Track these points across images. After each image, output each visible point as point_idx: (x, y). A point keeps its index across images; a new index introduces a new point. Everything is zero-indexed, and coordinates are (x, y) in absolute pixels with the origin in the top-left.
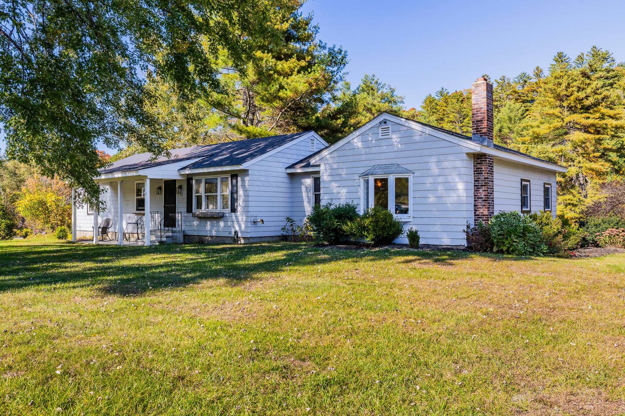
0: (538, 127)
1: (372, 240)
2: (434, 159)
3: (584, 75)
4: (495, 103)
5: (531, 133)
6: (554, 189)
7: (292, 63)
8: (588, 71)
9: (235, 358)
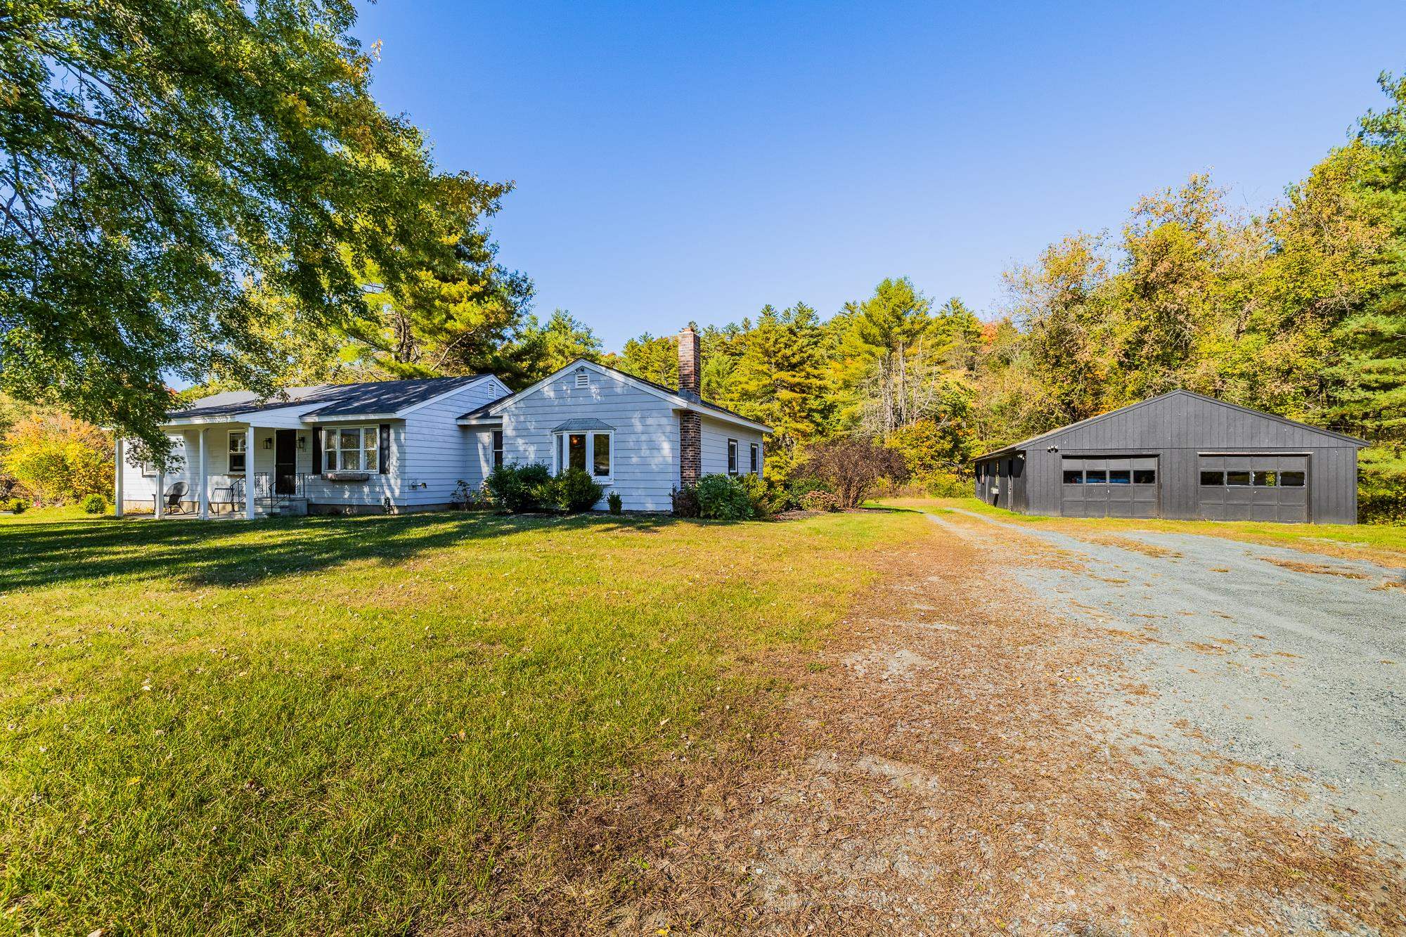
0: (747, 383)
1: (568, 506)
2: (637, 415)
3: (791, 331)
4: (704, 354)
5: (740, 390)
6: (761, 450)
7: (463, 286)
8: (794, 328)
9: (407, 649)
